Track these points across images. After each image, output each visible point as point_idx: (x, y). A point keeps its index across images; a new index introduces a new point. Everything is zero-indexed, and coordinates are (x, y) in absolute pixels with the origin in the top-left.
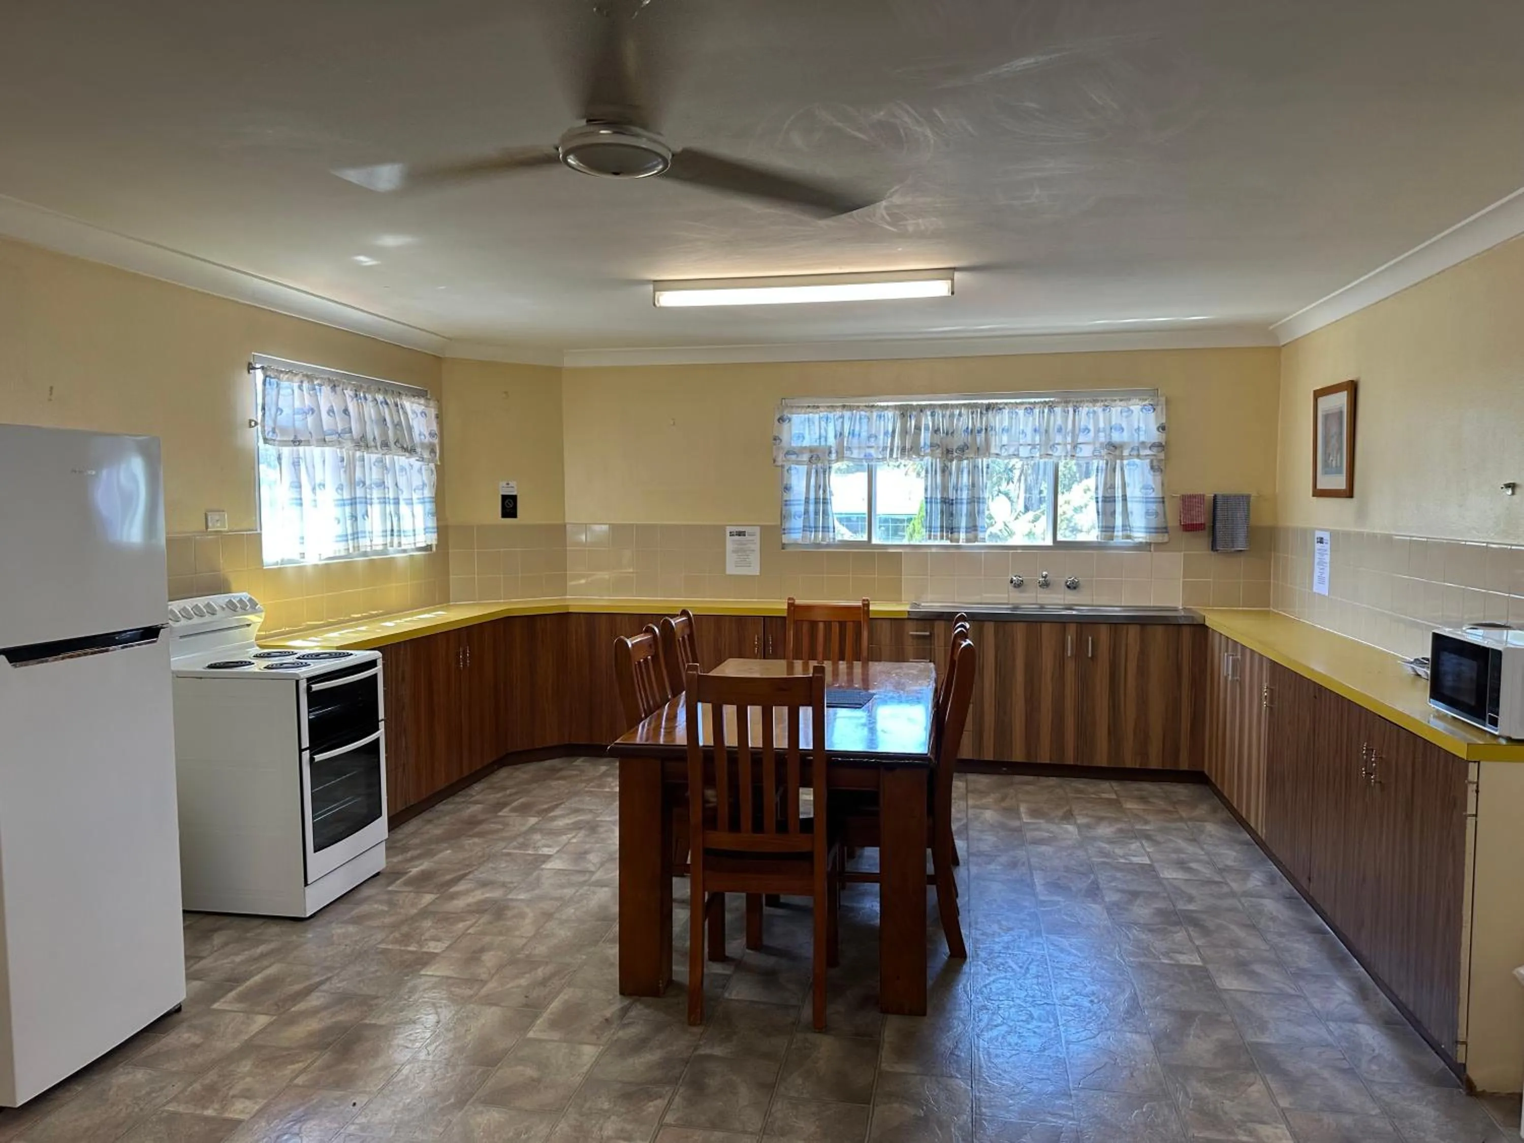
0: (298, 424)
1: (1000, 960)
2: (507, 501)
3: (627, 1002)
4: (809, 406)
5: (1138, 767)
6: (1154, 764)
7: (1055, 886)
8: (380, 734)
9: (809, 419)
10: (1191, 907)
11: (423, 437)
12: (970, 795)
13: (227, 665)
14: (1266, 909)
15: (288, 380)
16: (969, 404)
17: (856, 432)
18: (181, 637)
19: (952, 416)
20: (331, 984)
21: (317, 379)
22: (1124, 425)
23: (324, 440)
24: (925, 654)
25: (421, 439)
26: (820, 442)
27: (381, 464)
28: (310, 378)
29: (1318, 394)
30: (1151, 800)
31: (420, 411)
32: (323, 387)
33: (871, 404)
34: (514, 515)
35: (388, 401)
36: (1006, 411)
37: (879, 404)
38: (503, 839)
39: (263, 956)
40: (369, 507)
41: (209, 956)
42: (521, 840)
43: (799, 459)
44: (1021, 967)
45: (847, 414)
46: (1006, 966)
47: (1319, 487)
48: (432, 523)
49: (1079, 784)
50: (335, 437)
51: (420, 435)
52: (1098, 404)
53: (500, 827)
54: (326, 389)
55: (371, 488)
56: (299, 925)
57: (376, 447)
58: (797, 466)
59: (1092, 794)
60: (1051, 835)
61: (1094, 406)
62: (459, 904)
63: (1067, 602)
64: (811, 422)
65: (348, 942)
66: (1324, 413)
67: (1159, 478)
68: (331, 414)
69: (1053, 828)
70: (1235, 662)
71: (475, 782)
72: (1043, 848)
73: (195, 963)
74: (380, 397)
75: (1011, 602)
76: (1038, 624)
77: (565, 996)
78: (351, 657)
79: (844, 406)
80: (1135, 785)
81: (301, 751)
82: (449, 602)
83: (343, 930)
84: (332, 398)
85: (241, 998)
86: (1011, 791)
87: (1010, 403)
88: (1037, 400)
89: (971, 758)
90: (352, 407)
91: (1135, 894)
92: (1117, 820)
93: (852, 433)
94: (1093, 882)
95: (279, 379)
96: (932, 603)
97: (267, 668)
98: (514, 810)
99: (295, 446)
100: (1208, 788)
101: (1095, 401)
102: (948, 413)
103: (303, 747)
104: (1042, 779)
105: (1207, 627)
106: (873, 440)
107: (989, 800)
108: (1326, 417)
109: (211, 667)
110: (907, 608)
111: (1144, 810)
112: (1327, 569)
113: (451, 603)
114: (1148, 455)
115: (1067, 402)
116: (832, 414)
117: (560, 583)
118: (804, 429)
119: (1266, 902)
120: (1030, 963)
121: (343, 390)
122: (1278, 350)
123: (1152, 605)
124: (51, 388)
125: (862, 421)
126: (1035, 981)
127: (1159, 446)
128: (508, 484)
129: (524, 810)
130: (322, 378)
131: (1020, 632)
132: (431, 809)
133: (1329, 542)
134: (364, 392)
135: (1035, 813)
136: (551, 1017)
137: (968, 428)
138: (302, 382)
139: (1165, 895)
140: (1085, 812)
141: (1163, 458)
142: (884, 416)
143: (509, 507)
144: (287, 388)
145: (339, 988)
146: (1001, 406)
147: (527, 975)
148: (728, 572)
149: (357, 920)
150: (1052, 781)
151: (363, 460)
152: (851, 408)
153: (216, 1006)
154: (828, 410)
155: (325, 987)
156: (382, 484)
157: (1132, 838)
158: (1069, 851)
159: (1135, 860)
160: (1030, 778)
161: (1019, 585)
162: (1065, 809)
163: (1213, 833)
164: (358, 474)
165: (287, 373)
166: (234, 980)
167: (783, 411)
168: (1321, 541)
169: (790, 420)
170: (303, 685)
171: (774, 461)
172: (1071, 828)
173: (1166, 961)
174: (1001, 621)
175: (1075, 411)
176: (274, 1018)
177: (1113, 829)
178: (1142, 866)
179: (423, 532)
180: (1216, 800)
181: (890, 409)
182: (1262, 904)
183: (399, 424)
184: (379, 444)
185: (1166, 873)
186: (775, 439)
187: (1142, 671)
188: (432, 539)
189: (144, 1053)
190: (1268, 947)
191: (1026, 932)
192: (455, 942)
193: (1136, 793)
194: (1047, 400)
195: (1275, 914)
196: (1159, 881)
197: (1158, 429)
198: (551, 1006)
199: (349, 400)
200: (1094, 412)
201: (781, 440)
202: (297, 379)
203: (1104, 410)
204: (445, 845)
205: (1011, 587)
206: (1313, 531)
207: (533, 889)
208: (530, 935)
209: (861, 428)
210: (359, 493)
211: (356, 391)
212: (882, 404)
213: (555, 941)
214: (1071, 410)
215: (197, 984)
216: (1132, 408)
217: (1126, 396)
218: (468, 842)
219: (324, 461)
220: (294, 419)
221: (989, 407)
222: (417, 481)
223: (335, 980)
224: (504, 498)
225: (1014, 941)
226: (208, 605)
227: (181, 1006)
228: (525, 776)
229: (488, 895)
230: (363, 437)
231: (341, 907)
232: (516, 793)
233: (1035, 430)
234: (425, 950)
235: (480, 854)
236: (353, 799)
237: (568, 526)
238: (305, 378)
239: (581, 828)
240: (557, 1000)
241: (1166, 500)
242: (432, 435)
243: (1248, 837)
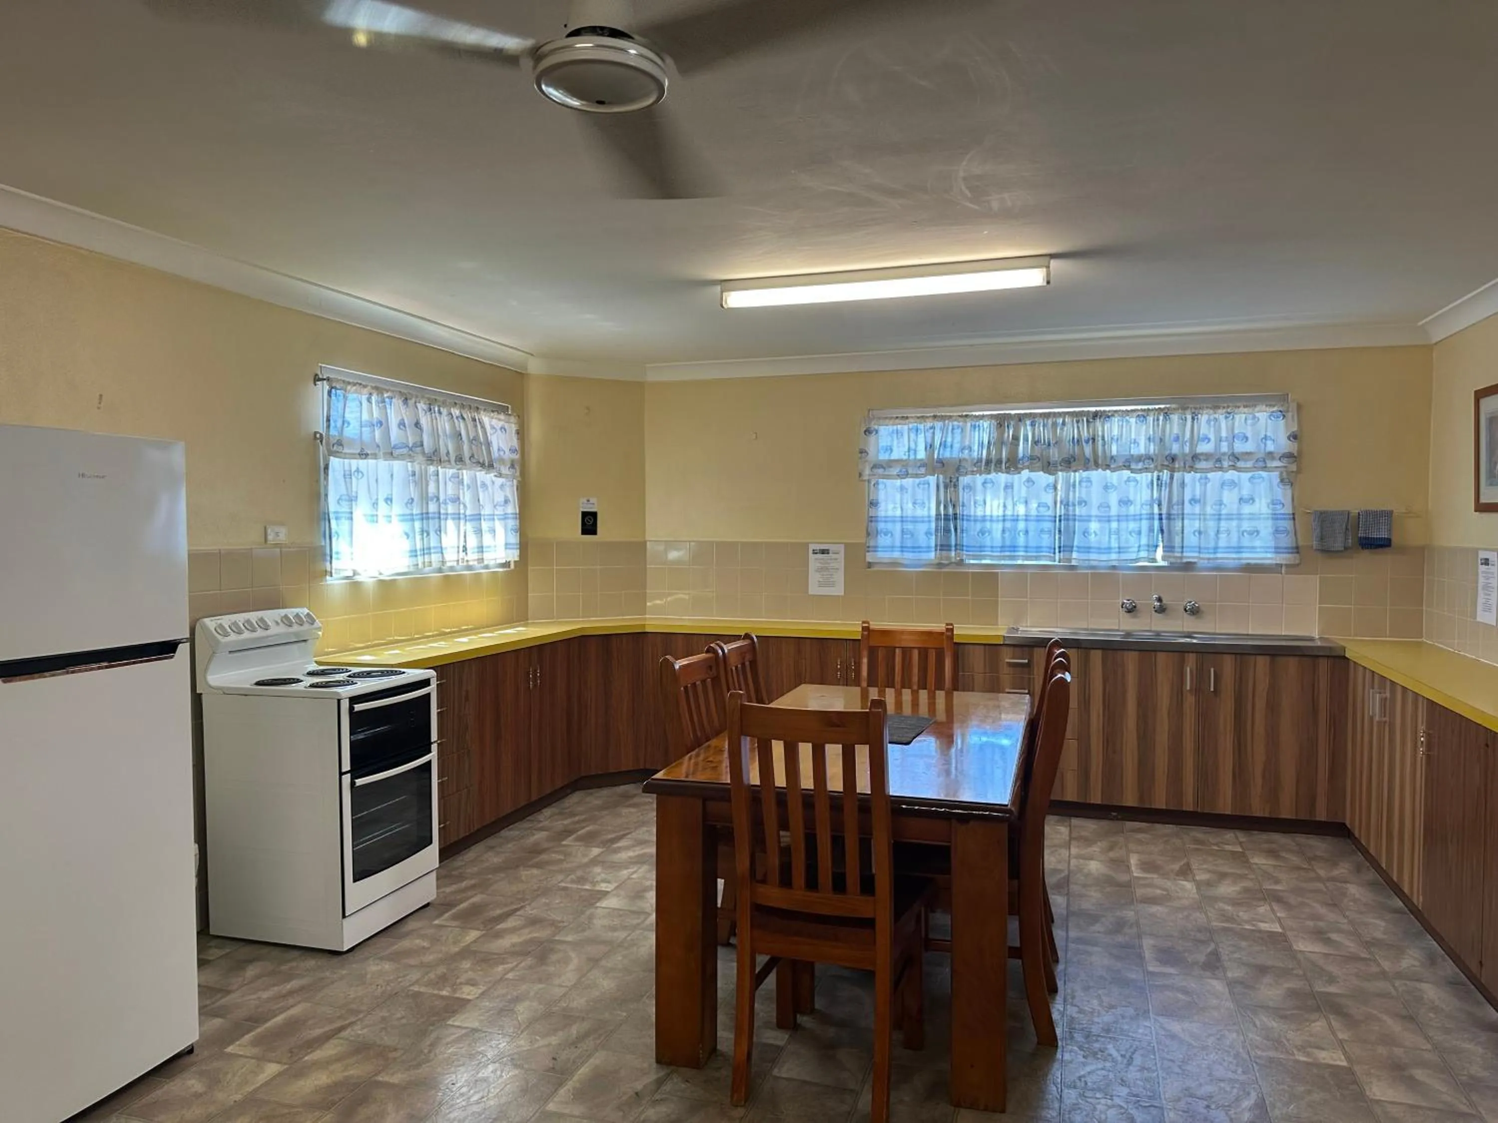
0: (366, 436)
1: (1097, 1045)
2: (587, 518)
3: (662, 1074)
4: (897, 417)
5: (1267, 815)
6: (1286, 813)
7: (1168, 956)
8: (433, 756)
9: (897, 430)
10: (1332, 989)
11: (502, 453)
12: (1073, 842)
13: (275, 682)
14: (1426, 996)
15: (356, 392)
16: (1074, 412)
17: (949, 444)
18: (230, 652)
19: (1055, 425)
20: (352, 1030)
21: (387, 391)
22: (1249, 435)
23: (392, 453)
24: (1021, 684)
25: (499, 455)
26: (909, 455)
27: (457, 479)
28: (379, 390)
29: (1481, 394)
30: (1283, 854)
31: (500, 426)
32: (394, 400)
33: (964, 414)
34: (594, 532)
35: (465, 416)
36: (1116, 419)
37: (974, 413)
38: (561, 871)
39: (291, 993)
40: (443, 522)
41: (237, 989)
42: (579, 873)
43: (886, 473)
44: (1123, 1056)
45: (938, 425)
46: (1105, 1054)
47: (1483, 500)
48: (514, 539)
49: (1198, 833)
50: (405, 451)
51: (499, 450)
52: (1220, 411)
53: (562, 857)
54: (397, 402)
55: (446, 503)
56: (336, 960)
57: (449, 461)
58: (885, 480)
59: (1214, 844)
60: (1165, 893)
61: (1215, 413)
62: (506, 942)
63: (1185, 630)
64: (900, 434)
65: (380, 982)
66: (1488, 416)
67: (1289, 492)
68: (401, 427)
69: (1168, 884)
70: (1383, 701)
71: (545, 807)
72: (1155, 909)
73: (221, 998)
74: (456, 412)
75: (1121, 628)
76: (1153, 653)
77: (594, 1061)
78: (403, 676)
79: (935, 417)
80: (1265, 836)
81: (341, 774)
82: (527, 620)
83: (379, 967)
84: (403, 411)
85: (255, 1043)
86: (1121, 839)
87: (1120, 411)
88: (1151, 407)
89: (1075, 800)
90: (424, 421)
91: (1263, 970)
92: (1242, 877)
93: (943, 444)
94: (1212, 953)
95: (345, 391)
96: (1032, 629)
97: (312, 686)
98: (580, 839)
99: (362, 459)
100: (1349, 841)
101: (1216, 408)
102: (1050, 421)
103: (344, 770)
104: (1158, 826)
105: (1348, 659)
106: (966, 452)
107: (1095, 849)
108: (1491, 420)
109: (258, 684)
110: (1003, 633)
111: (1275, 866)
112: (1494, 595)
113: (530, 621)
114: (1277, 467)
115: (1184, 409)
116: (922, 425)
117: (639, 603)
118: (893, 440)
119: (1425, 986)
120: (1133, 1053)
121: (415, 403)
122: (1430, 348)
123: (1283, 634)
124: (101, 396)
125: (955, 431)
126: (1138, 1075)
127: (1289, 456)
128: (588, 501)
129: (589, 839)
130: (393, 391)
131: (1131, 660)
132: (497, 834)
133: (1496, 563)
134: (439, 406)
135: (1149, 866)
136: (578, 1085)
137: (1073, 438)
138: (371, 394)
139: (1301, 972)
140: (1205, 866)
141: (1295, 469)
142: (979, 426)
143: (589, 523)
144: (354, 399)
145: (359, 1035)
146: (1110, 414)
147: (560, 1033)
148: (810, 593)
149: (395, 957)
150: (1169, 829)
151: (438, 475)
152: (943, 418)
153: (230, 1049)
154: (918, 420)
155: (344, 1034)
156: (456, 500)
157: (1259, 900)
158: (1185, 913)
159: (1264, 926)
160: (1144, 825)
161: (1132, 610)
162: (1182, 863)
163: (1357, 896)
164: (432, 489)
165: (355, 384)
166: (255, 1020)
167: (870, 423)
168: (1486, 562)
169: (877, 432)
170: (345, 705)
171: (860, 475)
172: (1188, 885)
173: (1303, 1059)
174: (1109, 648)
175: (1193, 419)
176: (286, 1067)
177: (1237, 888)
178: (1271, 934)
179: (503, 547)
180: (1360, 857)
181: (986, 419)
182: (1420, 990)
183: (476, 438)
184: (453, 459)
185: (1300, 944)
186: (861, 452)
187: (1273, 707)
188: (513, 555)
189: (144, 1100)
190: (1429, 1047)
191: (1131, 1011)
192: (489, 988)
193: (1266, 846)
194: (1162, 406)
195: (1437, 1003)
196: (1293, 954)
197: (1289, 438)
198: (580, 1072)
199: (421, 414)
200: (1216, 419)
201: (868, 454)
202: (365, 391)
203: (1226, 418)
204: (503, 875)
205: (1122, 612)
206: (1476, 551)
207: (584, 930)
208: (569, 984)
209: (953, 438)
210: (432, 507)
211: (430, 404)
212: (977, 413)
213: (596, 993)
214: (1189, 417)
215: (217, 1022)
216: (1257, 415)
217: (1251, 402)
218: (524, 873)
219: (392, 475)
220: (361, 431)
221: (1096, 415)
222: (499, 497)
223: (357, 1027)
224: (585, 515)
225: (1115, 1022)
226: (262, 620)
227: (193, 1047)
228: (598, 802)
229: (535, 935)
230: (436, 451)
231: (383, 941)
232: (584, 821)
233: (1149, 439)
234: (457, 995)
235: (535, 887)
236: (403, 825)
237: (648, 543)
238: (374, 391)
239: (643, 863)
240: (586, 1065)
241: (1296, 517)
242: (512, 451)
243: (1400, 904)
